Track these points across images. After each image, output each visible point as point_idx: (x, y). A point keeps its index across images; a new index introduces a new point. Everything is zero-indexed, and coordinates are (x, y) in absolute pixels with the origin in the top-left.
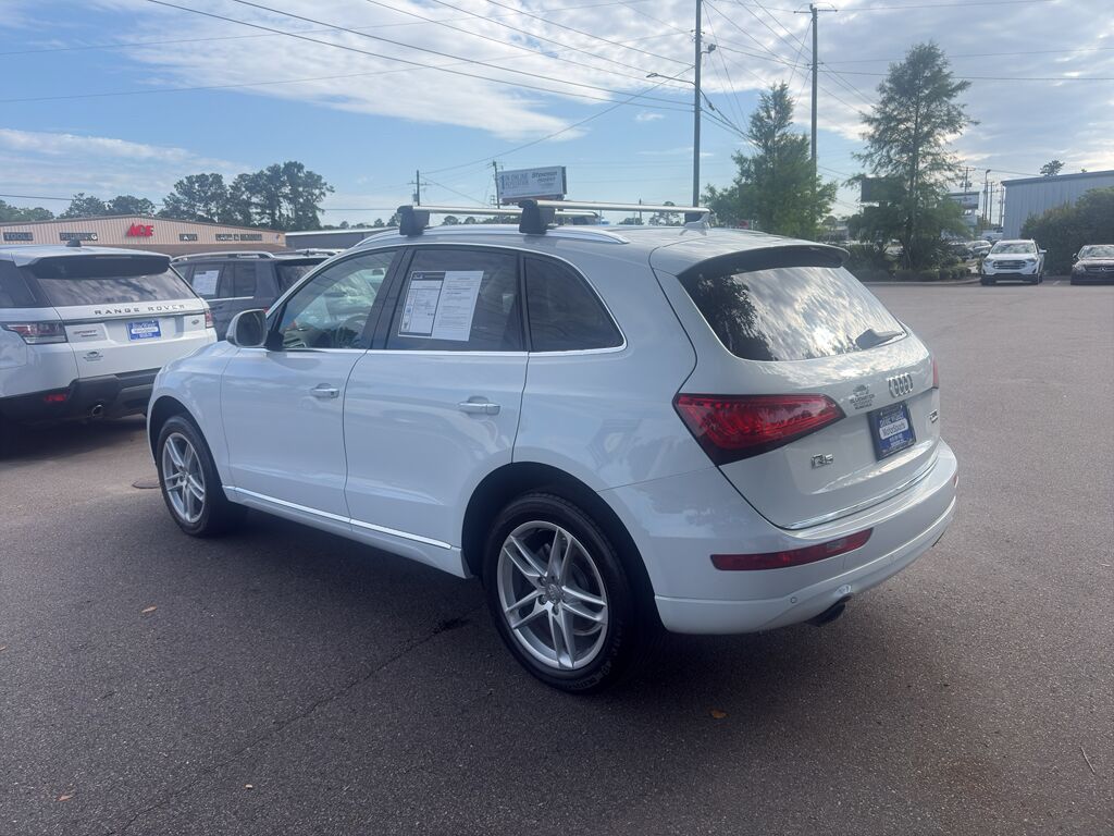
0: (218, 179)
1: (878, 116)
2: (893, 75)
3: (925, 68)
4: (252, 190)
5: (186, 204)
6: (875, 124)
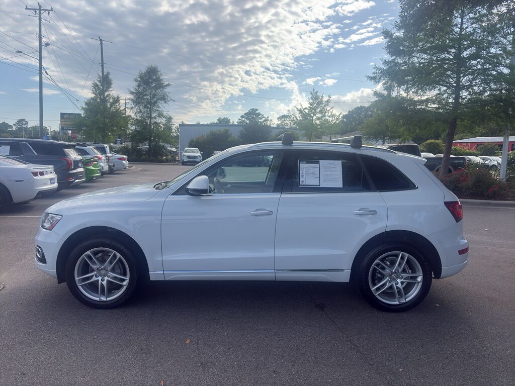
1: (135, 91)
2: (140, 75)
3: (154, 75)
6: (135, 95)
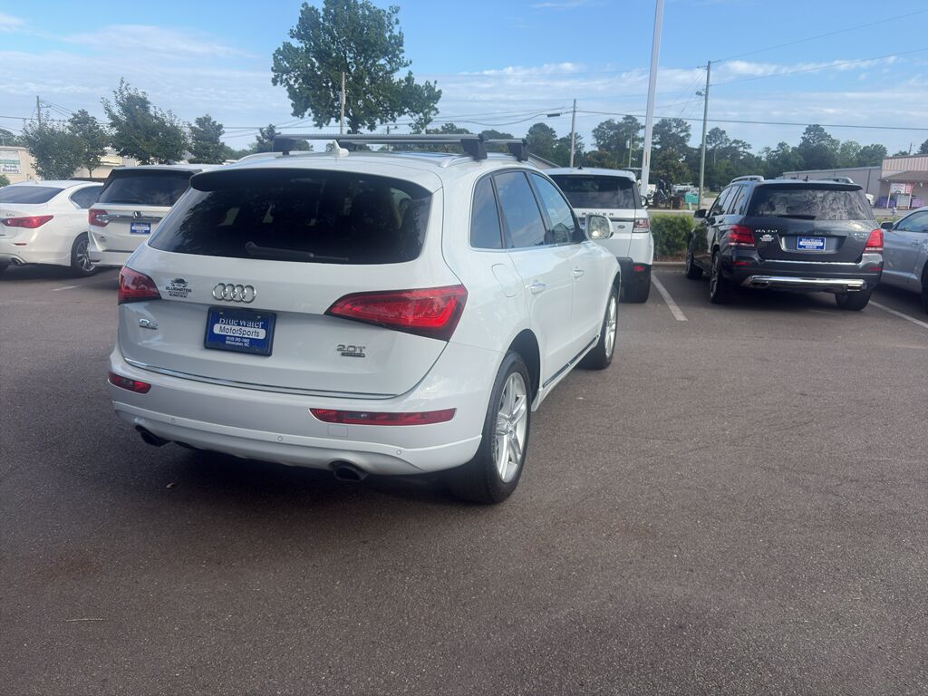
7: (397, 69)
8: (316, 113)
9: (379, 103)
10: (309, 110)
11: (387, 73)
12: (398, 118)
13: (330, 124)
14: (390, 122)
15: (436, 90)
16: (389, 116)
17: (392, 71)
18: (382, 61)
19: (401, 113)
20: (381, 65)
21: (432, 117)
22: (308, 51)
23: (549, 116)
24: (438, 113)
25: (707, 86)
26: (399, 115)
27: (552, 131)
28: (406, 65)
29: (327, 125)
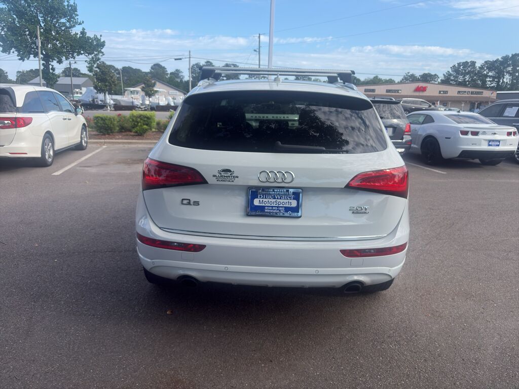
0: (473, 63)
4: (490, 69)
5: (454, 76)
7: (74, 26)
8: (18, 51)
9: (62, 47)
10: (13, 49)
11: (67, 28)
12: (77, 57)
13: (30, 59)
14: (71, 59)
15: (102, 41)
16: (70, 55)
17: (70, 28)
18: (63, 20)
19: (79, 54)
20: (63, 23)
21: (100, 57)
22: (9, 10)
23: (175, 59)
24: (104, 55)
25: (259, 47)
26: (78, 55)
27: (164, 68)
28: (80, 24)
29: (28, 59)
